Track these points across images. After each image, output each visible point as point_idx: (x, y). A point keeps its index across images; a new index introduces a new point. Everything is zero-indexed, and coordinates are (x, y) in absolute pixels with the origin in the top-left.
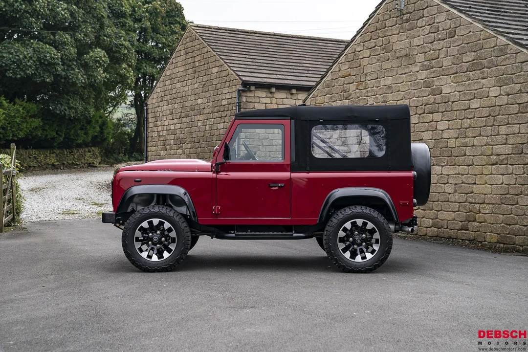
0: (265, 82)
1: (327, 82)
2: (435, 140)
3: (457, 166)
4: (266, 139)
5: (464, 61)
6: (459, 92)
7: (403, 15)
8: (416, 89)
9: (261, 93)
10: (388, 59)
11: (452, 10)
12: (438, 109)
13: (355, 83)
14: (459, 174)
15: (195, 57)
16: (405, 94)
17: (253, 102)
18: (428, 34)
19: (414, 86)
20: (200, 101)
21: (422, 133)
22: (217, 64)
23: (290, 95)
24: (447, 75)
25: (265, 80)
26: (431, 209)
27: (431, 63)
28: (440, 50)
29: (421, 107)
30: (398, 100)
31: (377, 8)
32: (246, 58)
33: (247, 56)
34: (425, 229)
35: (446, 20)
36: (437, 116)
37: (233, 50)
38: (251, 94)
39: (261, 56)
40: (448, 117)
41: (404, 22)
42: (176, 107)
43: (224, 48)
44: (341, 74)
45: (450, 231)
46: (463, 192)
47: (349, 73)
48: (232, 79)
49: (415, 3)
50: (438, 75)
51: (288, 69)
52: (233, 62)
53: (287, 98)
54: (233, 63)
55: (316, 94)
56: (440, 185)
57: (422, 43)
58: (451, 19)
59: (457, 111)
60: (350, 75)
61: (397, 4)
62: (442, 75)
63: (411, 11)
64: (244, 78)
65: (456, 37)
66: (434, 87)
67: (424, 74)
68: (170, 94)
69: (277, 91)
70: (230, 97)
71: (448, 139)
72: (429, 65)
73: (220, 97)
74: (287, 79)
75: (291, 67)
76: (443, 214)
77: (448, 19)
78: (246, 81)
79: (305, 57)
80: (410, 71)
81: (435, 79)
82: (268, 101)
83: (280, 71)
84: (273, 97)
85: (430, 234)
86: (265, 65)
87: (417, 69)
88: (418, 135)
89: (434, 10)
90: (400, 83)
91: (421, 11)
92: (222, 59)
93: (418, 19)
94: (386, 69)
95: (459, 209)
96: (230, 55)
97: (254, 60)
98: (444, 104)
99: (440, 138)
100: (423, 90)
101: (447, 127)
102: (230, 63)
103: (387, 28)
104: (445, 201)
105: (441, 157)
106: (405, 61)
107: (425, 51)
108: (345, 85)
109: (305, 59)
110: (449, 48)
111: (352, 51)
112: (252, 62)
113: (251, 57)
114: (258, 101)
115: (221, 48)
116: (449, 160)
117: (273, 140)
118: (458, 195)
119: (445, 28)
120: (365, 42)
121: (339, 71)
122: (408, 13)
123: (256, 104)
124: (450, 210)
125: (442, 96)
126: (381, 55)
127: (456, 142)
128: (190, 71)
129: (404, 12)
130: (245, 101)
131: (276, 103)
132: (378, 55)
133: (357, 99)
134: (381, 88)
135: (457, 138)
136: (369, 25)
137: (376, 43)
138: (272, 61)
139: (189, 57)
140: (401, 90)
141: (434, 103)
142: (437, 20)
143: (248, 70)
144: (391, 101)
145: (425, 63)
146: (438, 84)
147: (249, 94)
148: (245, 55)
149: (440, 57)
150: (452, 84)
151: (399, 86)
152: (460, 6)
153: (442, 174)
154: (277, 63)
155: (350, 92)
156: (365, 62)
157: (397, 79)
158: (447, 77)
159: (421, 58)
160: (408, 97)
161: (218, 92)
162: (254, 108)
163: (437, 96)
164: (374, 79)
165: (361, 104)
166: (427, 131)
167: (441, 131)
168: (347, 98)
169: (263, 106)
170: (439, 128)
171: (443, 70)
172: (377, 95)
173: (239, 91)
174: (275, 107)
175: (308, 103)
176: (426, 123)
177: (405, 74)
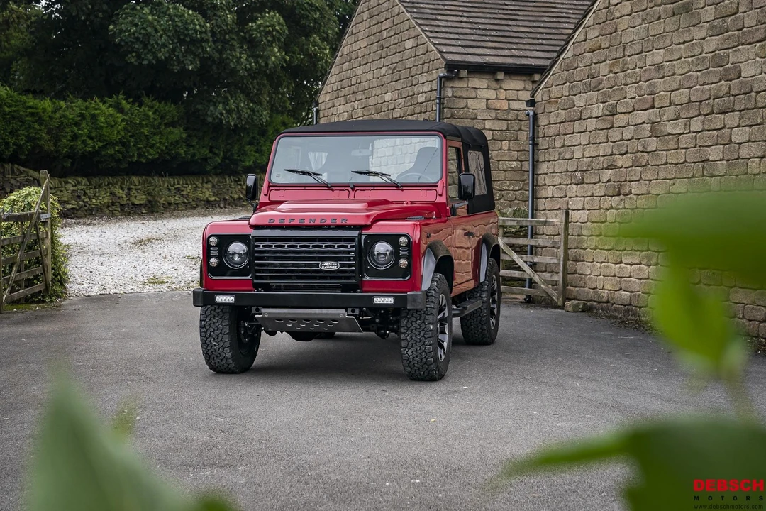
0: (485, 63)
1: (567, 61)
2: (728, 160)
8: (700, 71)
9: (478, 82)
10: (659, 18)
12: (734, 105)
13: (608, 62)
15: (382, 22)
16: (683, 79)
17: (465, 96)
19: (697, 65)
20: (388, 97)
21: (708, 149)
22: (413, 33)
23: (530, 84)
24: (749, 44)
25: (487, 59)
27: (725, 22)
29: (707, 102)
30: (673, 91)
32: (461, 22)
33: (465, 19)
36: (732, 119)
37: (441, 9)
38: (463, 84)
39: (490, 18)
40: (749, 120)
42: (356, 107)
44: (588, 45)
45: (747, 324)
47: (598, 45)
48: (432, 59)
50: (736, 44)
51: (533, 38)
52: (437, 29)
53: (525, 89)
54: (437, 32)
55: (550, 82)
59: (763, 108)
60: (600, 48)
62: (743, 44)
64: (449, 57)
66: (729, 65)
67: (712, 43)
68: (348, 86)
69: (507, 77)
70: (429, 89)
71: (749, 158)
72: (721, 27)
73: (416, 89)
74: (527, 57)
75: (539, 36)
78: (452, 61)
79: (569, 18)
80: (691, 38)
81: (730, 50)
82: (491, 94)
83: (517, 43)
84: (501, 88)
86: (494, 33)
87: (703, 33)
88: (702, 152)
90: (677, 60)
92: (419, 25)
94: (655, 36)
96: (434, 17)
98: (743, 96)
99: (736, 157)
100: (711, 71)
101: (747, 138)
102: (431, 32)
106: (684, 20)
108: (594, 65)
111: (604, 5)
112: (470, 28)
113: (471, 20)
114: (474, 95)
115: (422, 6)
117: (499, 161)
121: (585, 41)
123: (469, 101)
125: (741, 82)
126: (649, 9)
127: (760, 165)
128: (375, 47)
130: (450, 95)
131: (506, 99)
132: (643, 11)
133: (610, 90)
134: (646, 70)
138: (507, 25)
139: (375, 22)
140: (677, 72)
141: (728, 94)
143: (459, 42)
144: (662, 93)
146: (735, 60)
147: (457, 84)
148: (461, 16)
149: (740, 10)
150: (758, 59)
151: (674, 66)
154: (515, 29)
155: (601, 77)
156: (623, 24)
157: (671, 52)
158: (749, 46)
159: (709, 13)
160: (687, 85)
161: (412, 81)
162: (466, 106)
163: (733, 81)
164: (637, 54)
165: (616, 98)
166: (716, 145)
167: (737, 145)
168: (595, 88)
169: (483, 105)
170: (736, 139)
171: (744, 34)
172: (640, 81)
173: (441, 78)
174: (504, 105)
175: (538, 97)
176: (714, 130)
177: (684, 43)
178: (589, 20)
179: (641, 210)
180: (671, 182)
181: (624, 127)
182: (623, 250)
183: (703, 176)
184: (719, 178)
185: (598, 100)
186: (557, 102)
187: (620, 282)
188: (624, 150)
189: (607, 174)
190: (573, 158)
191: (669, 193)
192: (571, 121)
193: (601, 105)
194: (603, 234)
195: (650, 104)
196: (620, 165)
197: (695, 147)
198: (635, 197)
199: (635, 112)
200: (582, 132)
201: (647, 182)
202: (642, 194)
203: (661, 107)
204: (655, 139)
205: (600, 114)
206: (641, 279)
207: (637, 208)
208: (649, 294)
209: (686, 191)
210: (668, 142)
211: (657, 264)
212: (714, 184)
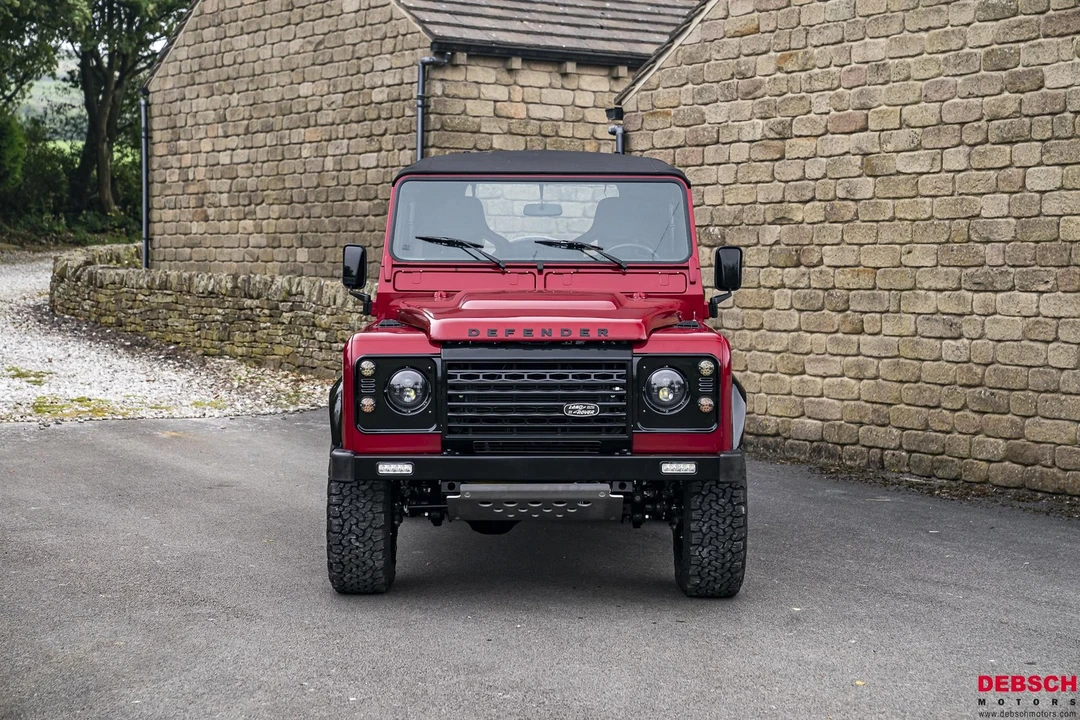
0: (493, 42)
1: (689, 49)
2: (1018, 218)
4: (498, 198)
8: (961, 75)
9: (483, 73)
12: (1030, 131)
13: (772, 54)
16: (927, 88)
17: (462, 95)
19: (956, 66)
20: (305, 89)
21: (978, 199)
23: (559, 78)
24: (1060, 36)
25: (494, 36)
26: (1003, 410)
27: (1012, 1)
29: (976, 124)
30: (906, 105)
34: (984, 465)
36: (1026, 153)
38: (457, 75)
40: (1062, 154)
42: (234, 102)
44: (731, 26)
45: (1060, 475)
47: (754, 25)
48: (402, 31)
50: (1034, 35)
53: (551, 86)
55: (655, 81)
56: (1032, 344)
60: (757, 30)
62: (1046, 36)
64: (437, 30)
66: (1020, 68)
67: (988, 32)
68: (216, 67)
69: (526, 67)
70: (397, 81)
71: (1061, 216)
72: (1005, 7)
73: (368, 80)
74: (551, 34)
75: (557, 0)
76: (1040, 424)
78: (443, 37)
80: (943, 22)
81: (1022, 45)
82: (501, 93)
83: (528, 11)
84: (515, 83)
85: (1000, 480)
87: (967, 16)
88: (965, 203)
90: (913, 56)
94: (868, 16)
98: (1048, 118)
99: (1036, 213)
100: (983, 77)
101: (1058, 184)
104: (1046, 391)
105: (1036, 268)
108: (743, 59)
114: (475, 94)
116: (1063, 275)
121: (725, 18)
123: (469, 103)
124: (1063, 415)
125: (1044, 96)
130: (439, 93)
131: (523, 101)
133: (779, 99)
134: (851, 70)
140: (915, 75)
141: (1018, 114)
143: (444, 6)
144: (884, 107)
145: (993, 0)
146: (1033, 60)
147: (449, 75)
151: (909, 65)
153: (1038, 315)
155: (758, 77)
157: (902, 43)
158: (1060, 40)
160: (937, 97)
161: (359, 66)
162: (464, 112)
163: (1029, 94)
164: (833, 44)
165: (791, 112)
166: (994, 193)
167: (1037, 195)
168: (747, 95)
169: (488, 109)
170: (1032, 184)
171: (1049, 19)
172: (839, 87)
173: (424, 64)
174: (520, 111)
175: (629, 105)
176: (990, 169)
179: (844, 292)
180: (904, 249)
181: (806, 159)
182: (807, 354)
183: (969, 240)
184: (1001, 245)
185: (753, 113)
186: (668, 114)
188: (809, 195)
189: (772, 233)
190: (703, 204)
191: (901, 265)
192: (697, 146)
193: (760, 121)
194: (766, 326)
195: (860, 124)
196: (800, 219)
197: (952, 195)
198: (831, 270)
199: (829, 136)
200: (719, 164)
201: (856, 247)
202: (846, 267)
203: (883, 130)
204: (870, 179)
205: (758, 137)
206: (842, 400)
207: (834, 287)
208: (861, 424)
209: (934, 263)
210: (897, 185)
211: (876, 378)
212: (992, 254)
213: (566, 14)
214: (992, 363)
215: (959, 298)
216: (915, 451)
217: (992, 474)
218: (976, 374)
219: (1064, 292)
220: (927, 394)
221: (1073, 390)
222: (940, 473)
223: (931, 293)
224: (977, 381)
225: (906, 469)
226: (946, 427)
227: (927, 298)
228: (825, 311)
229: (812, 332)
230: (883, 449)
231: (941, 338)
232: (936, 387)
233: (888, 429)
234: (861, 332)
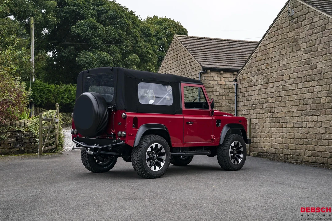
0: (216, 68)
1: (249, 65)
2: (313, 98)
3: (327, 116)
4: (218, 102)
5: (331, 45)
6: (328, 66)
7: (293, 19)
8: (301, 66)
9: (214, 75)
10: (285, 48)
11: (324, 13)
12: (315, 78)
13: (265, 64)
14: (328, 121)
15: (177, 54)
16: (294, 70)
17: (209, 79)
18: (308, 30)
19: (300, 64)
21: (305, 94)
22: (189, 58)
23: (233, 75)
24: (320, 56)
25: (217, 66)
26: (311, 144)
27: (310, 49)
28: (315, 40)
29: (304, 77)
30: (290, 74)
31: (278, 16)
32: (207, 54)
33: (208, 53)
34: (307, 157)
35: (319, 20)
36: (314, 83)
37: (200, 49)
38: (208, 75)
39: (217, 53)
40: (321, 83)
41: (294, 23)
43: (194, 48)
44: (257, 59)
45: (323, 159)
46: (331, 132)
47: (261, 59)
48: (197, 66)
49: (300, 11)
50: (315, 56)
51: (233, 60)
53: (231, 77)
54: (198, 57)
55: (243, 73)
56: (316, 128)
57: (305, 36)
58: (323, 19)
59: (326, 79)
60: (262, 60)
61: (289, 12)
62: (317, 56)
63: (298, 16)
64: (203, 65)
65: (326, 30)
66: (312, 64)
67: (306, 56)
69: (225, 73)
70: (196, 77)
71: (321, 97)
72: (309, 50)
74: (232, 66)
75: (235, 59)
76: (318, 147)
77: (321, 19)
78: (204, 67)
80: (297, 54)
81: (313, 58)
82: (219, 79)
83: (227, 61)
84: (222, 77)
85: (310, 161)
86: (219, 58)
87: (302, 53)
88: (302, 96)
89: (312, 14)
90: (292, 63)
91: (304, 16)
92: (192, 54)
93: (302, 21)
94: (283, 54)
95: (328, 144)
96: (197, 52)
97: (212, 55)
98: (318, 75)
99: (316, 97)
100: (305, 66)
101: (321, 90)
102: (196, 57)
103: (284, 28)
104: (319, 139)
105: (317, 110)
106: (294, 49)
107: (307, 41)
108: (259, 66)
109: (245, 54)
110: (321, 38)
111: (263, 44)
112: (210, 56)
113: (211, 53)
114: (212, 79)
115: (192, 48)
116: (322, 111)
117: (222, 103)
118: (328, 135)
119: (319, 25)
120: (271, 38)
121: (256, 57)
122: (296, 18)
123: (211, 81)
124: (323, 144)
125: (317, 70)
126: (280, 45)
127: (326, 99)
128: (175, 63)
129: (294, 17)
130: (204, 79)
131: (224, 81)
132: (278, 46)
133: (266, 75)
134: (280, 67)
135: (326, 97)
136: (273, 27)
137: (277, 38)
138: (224, 55)
139: (175, 54)
140: (292, 67)
141: (312, 74)
142: (314, 21)
143: (207, 61)
144: (286, 75)
145: (307, 49)
146: (315, 62)
147: (206, 75)
148: (207, 52)
149: (316, 44)
150: (324, 61)
151: (291, 65)
152: (329, 11)
153: (317, 121)
154: (226, 56)
155: (262, 70)
156: (271, 51)
157: (290, 60)
158: (320, 57)
159: (304, 46)
160: (296, 72)
161: (189, 75)
162: (210, 83)
163: (314, 70)
164: (276, 61)
165: (269, 77)
166: (308, 93)
167: (316, 93)
168: (260, 74)
169: (216, 83)
170: (316, 90)
171: (318, 52)
172: (278, 71)
173: (200, 73)
174: (223, 83)
175: (238, 78)
176: (307, 87)
177: (294, 56)
178: (257, 50)
179: (279, 118)
180: (291, 107)
181: (272, 88)
182: (272, 133)
183: (303, 104)
184: (310, 105)
185: (261, 78)
186: (245, 80)
187: (271, 145)
188: (272, 96)
189: (265, 105)
190: (252, 100)
191: (290, 111)
192: (251, 86)
193: (263, 80)
194: (264, 127)
195: (282, 79)
196: (270, 102)
197: (300, 94)
198: (277, 113)
199: (276, 82)
200: (255, 90)
201: (281, 107)
202: (280, 112)
203: (286, 80)
204: (284, 91)
205: (262, 83)
206: (279, 144)
207: (277, 117)
208: (283, 149)
209: (296, 110)
210: (289, 92)
211: (286, 138)
212: (308, 107)
213: (237, 62)
214: (308, 133)
215: (301, 118)
216: (294, 155)
217: (309, 159)
218: (305, 136)
219: (322, 115)
220: (296, 141)
221: (325, 139)
222: (299, 160)
223: (296, 117)
224: (305, 137)
225: (292, 159)
226: (300, 149)
227: (295, 118)
228: (276, 123)
229: (273, 128)
230: (287, 155)
231: (298, 128)
232: (297, 139)
233: (288, 150)
234: (283, 127)
